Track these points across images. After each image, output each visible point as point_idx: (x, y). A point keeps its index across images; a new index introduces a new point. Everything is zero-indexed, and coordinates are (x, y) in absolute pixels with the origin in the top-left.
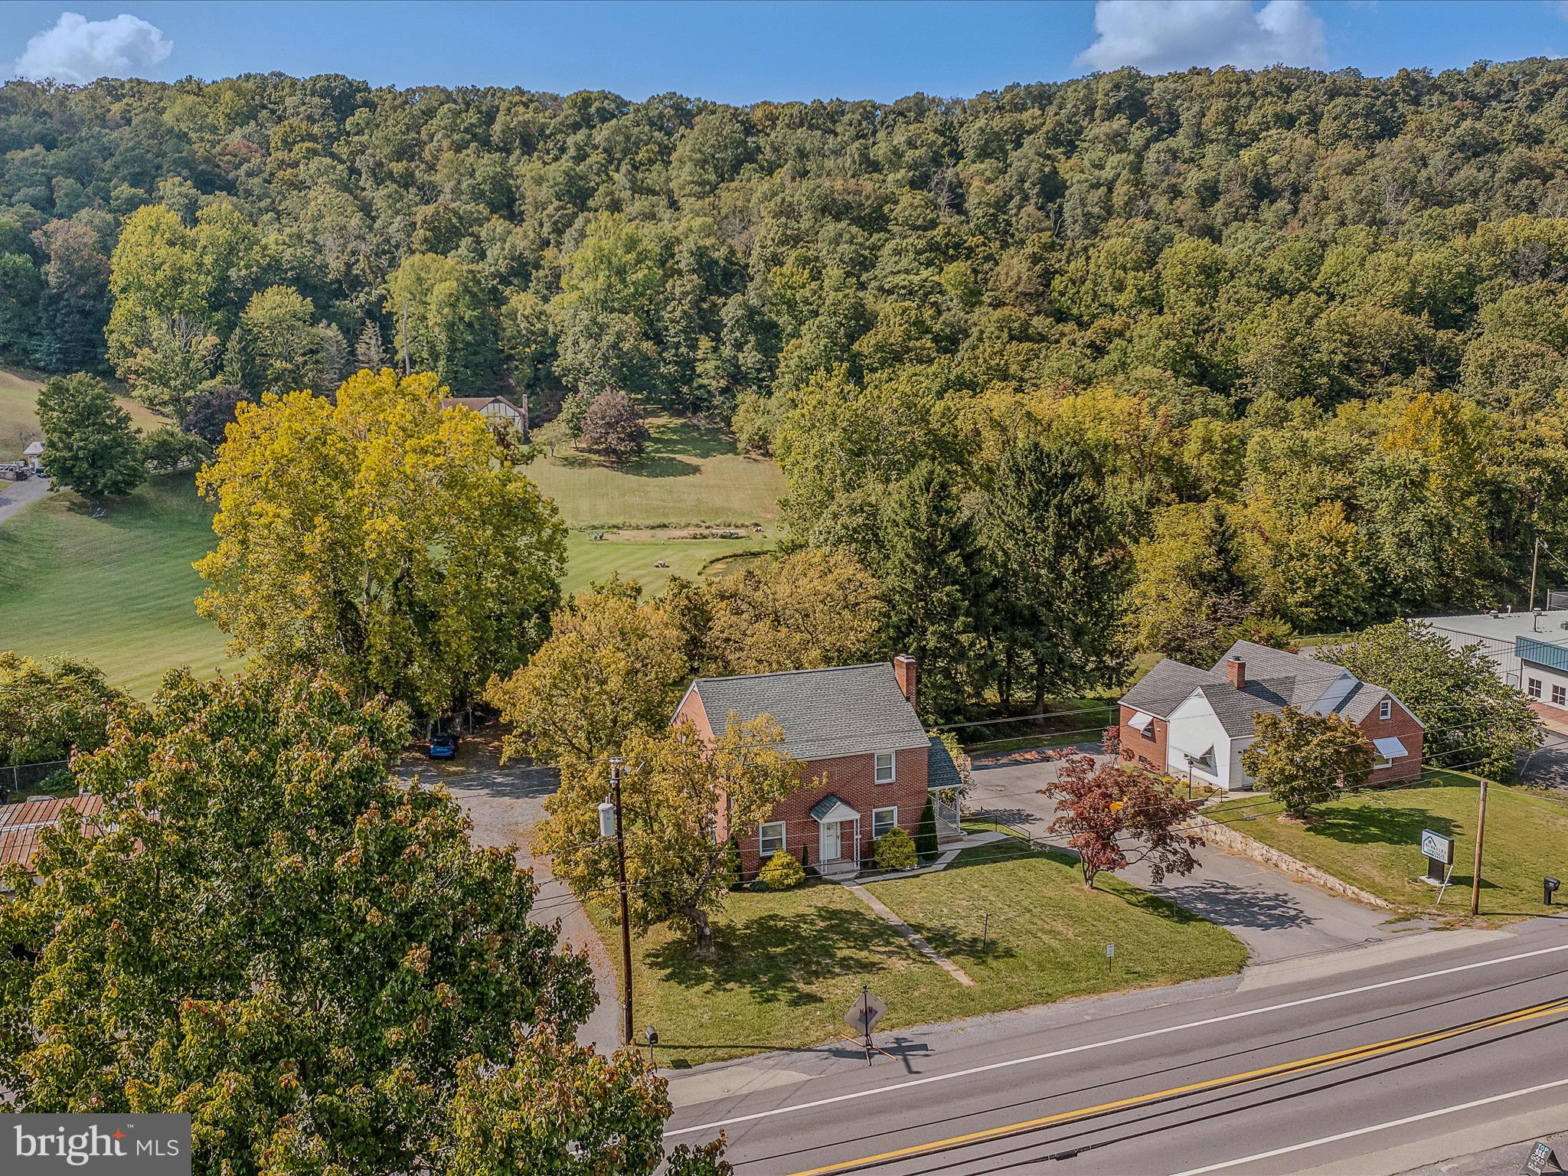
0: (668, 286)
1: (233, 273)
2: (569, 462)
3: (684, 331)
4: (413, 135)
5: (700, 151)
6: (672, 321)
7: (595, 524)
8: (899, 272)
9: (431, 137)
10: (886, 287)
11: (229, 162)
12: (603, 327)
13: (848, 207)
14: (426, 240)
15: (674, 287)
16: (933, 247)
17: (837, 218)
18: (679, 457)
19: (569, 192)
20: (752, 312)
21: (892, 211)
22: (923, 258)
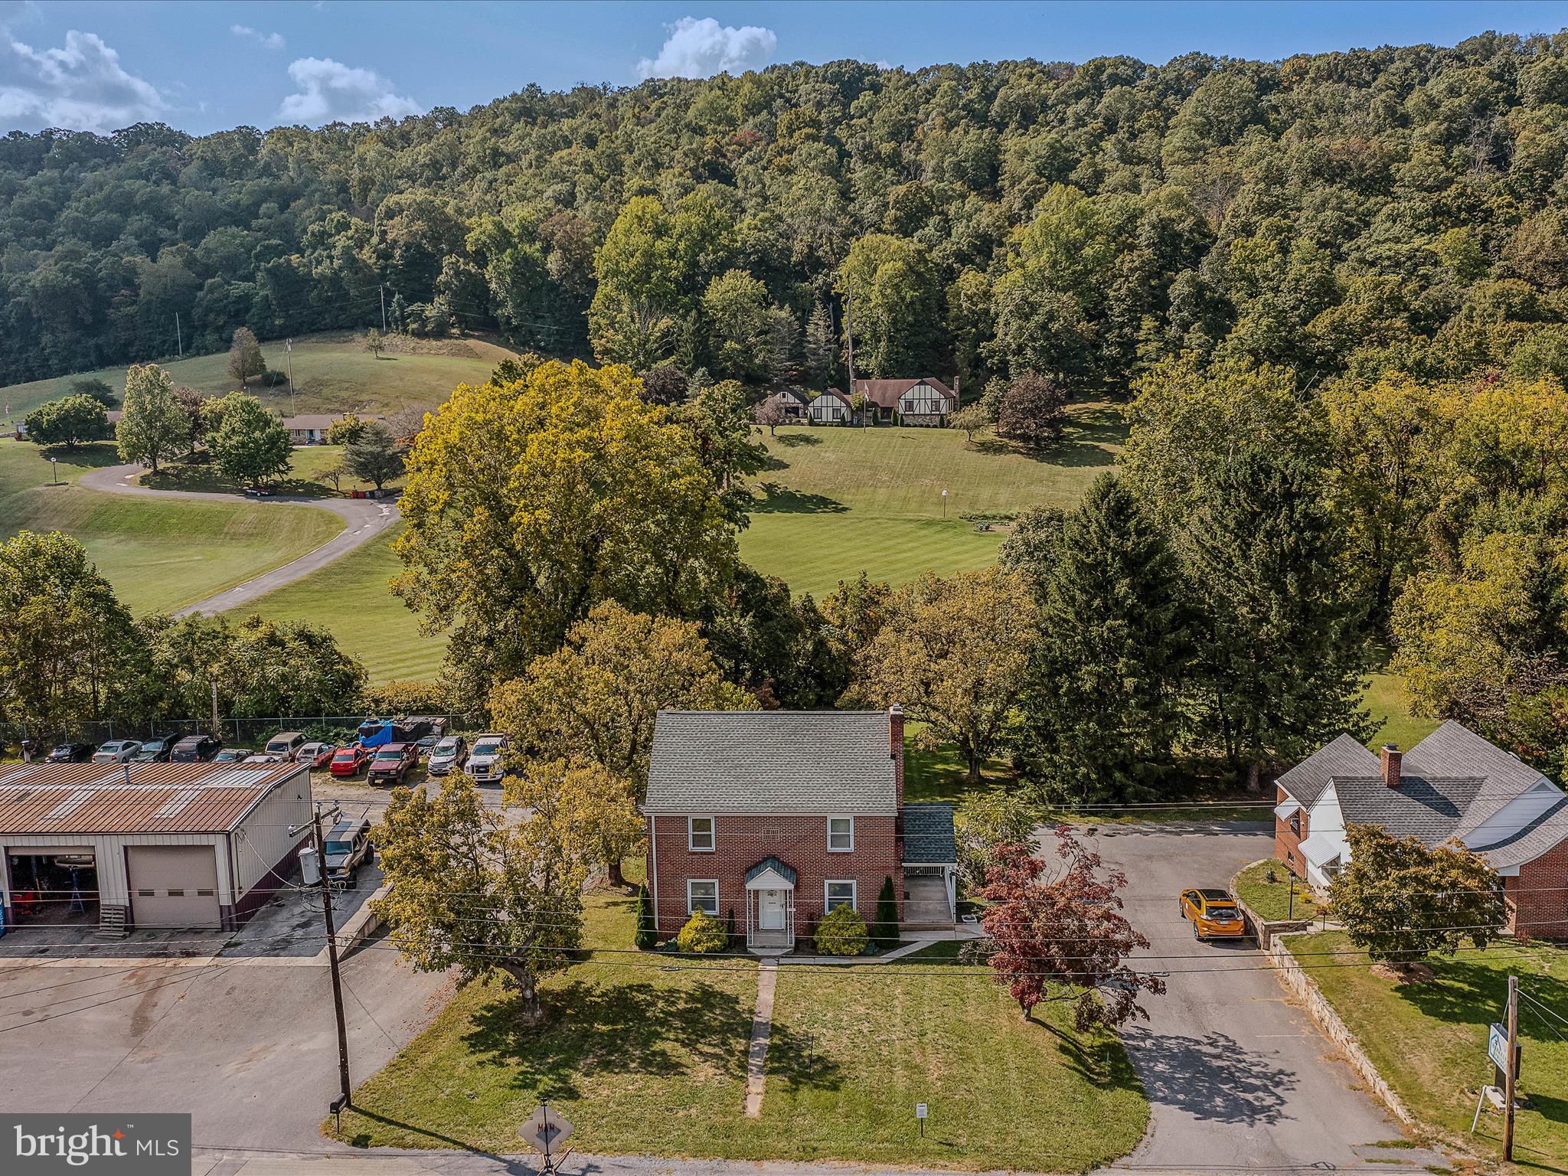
0: (1118, 261)
1: (701, 258)
2: (986, 448)
3: (1129, 310)
4: (911, 115)
5: (1202, 114)
6: (1117, 299)
7: (987, 513)
8: (1387, 240)
9: (927, 115)
10: (1369, 258)
11: (734, 151)
12: (1034, 308)
13: (1344, 168)
14: (896, 220)
15: (1122, 262)
16: (1438, 211)
17: (1331, 181)
18: (1103, 445)
19: (1052, 164)
20: (1200, 288)
21: (1398, 170)
22: (1422, 224)
